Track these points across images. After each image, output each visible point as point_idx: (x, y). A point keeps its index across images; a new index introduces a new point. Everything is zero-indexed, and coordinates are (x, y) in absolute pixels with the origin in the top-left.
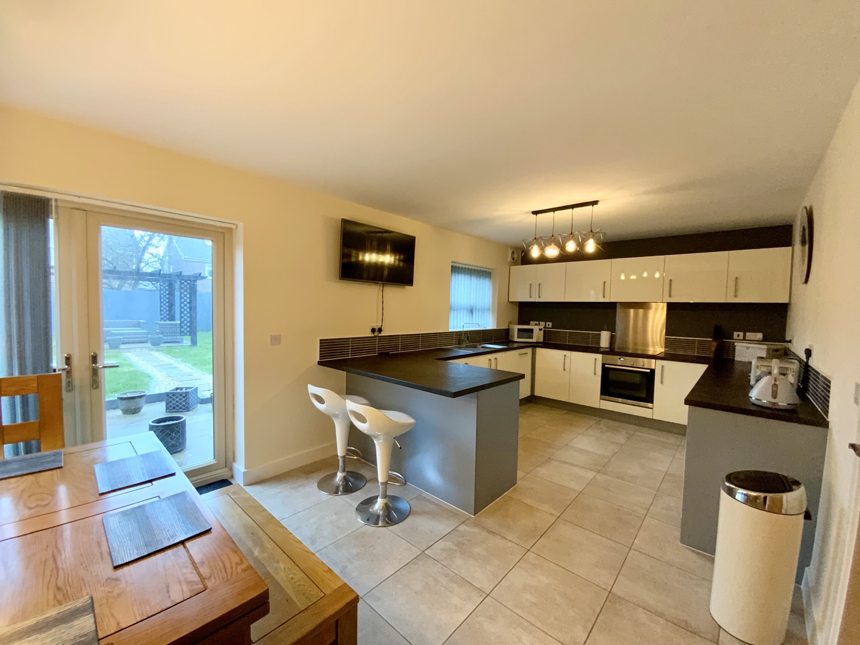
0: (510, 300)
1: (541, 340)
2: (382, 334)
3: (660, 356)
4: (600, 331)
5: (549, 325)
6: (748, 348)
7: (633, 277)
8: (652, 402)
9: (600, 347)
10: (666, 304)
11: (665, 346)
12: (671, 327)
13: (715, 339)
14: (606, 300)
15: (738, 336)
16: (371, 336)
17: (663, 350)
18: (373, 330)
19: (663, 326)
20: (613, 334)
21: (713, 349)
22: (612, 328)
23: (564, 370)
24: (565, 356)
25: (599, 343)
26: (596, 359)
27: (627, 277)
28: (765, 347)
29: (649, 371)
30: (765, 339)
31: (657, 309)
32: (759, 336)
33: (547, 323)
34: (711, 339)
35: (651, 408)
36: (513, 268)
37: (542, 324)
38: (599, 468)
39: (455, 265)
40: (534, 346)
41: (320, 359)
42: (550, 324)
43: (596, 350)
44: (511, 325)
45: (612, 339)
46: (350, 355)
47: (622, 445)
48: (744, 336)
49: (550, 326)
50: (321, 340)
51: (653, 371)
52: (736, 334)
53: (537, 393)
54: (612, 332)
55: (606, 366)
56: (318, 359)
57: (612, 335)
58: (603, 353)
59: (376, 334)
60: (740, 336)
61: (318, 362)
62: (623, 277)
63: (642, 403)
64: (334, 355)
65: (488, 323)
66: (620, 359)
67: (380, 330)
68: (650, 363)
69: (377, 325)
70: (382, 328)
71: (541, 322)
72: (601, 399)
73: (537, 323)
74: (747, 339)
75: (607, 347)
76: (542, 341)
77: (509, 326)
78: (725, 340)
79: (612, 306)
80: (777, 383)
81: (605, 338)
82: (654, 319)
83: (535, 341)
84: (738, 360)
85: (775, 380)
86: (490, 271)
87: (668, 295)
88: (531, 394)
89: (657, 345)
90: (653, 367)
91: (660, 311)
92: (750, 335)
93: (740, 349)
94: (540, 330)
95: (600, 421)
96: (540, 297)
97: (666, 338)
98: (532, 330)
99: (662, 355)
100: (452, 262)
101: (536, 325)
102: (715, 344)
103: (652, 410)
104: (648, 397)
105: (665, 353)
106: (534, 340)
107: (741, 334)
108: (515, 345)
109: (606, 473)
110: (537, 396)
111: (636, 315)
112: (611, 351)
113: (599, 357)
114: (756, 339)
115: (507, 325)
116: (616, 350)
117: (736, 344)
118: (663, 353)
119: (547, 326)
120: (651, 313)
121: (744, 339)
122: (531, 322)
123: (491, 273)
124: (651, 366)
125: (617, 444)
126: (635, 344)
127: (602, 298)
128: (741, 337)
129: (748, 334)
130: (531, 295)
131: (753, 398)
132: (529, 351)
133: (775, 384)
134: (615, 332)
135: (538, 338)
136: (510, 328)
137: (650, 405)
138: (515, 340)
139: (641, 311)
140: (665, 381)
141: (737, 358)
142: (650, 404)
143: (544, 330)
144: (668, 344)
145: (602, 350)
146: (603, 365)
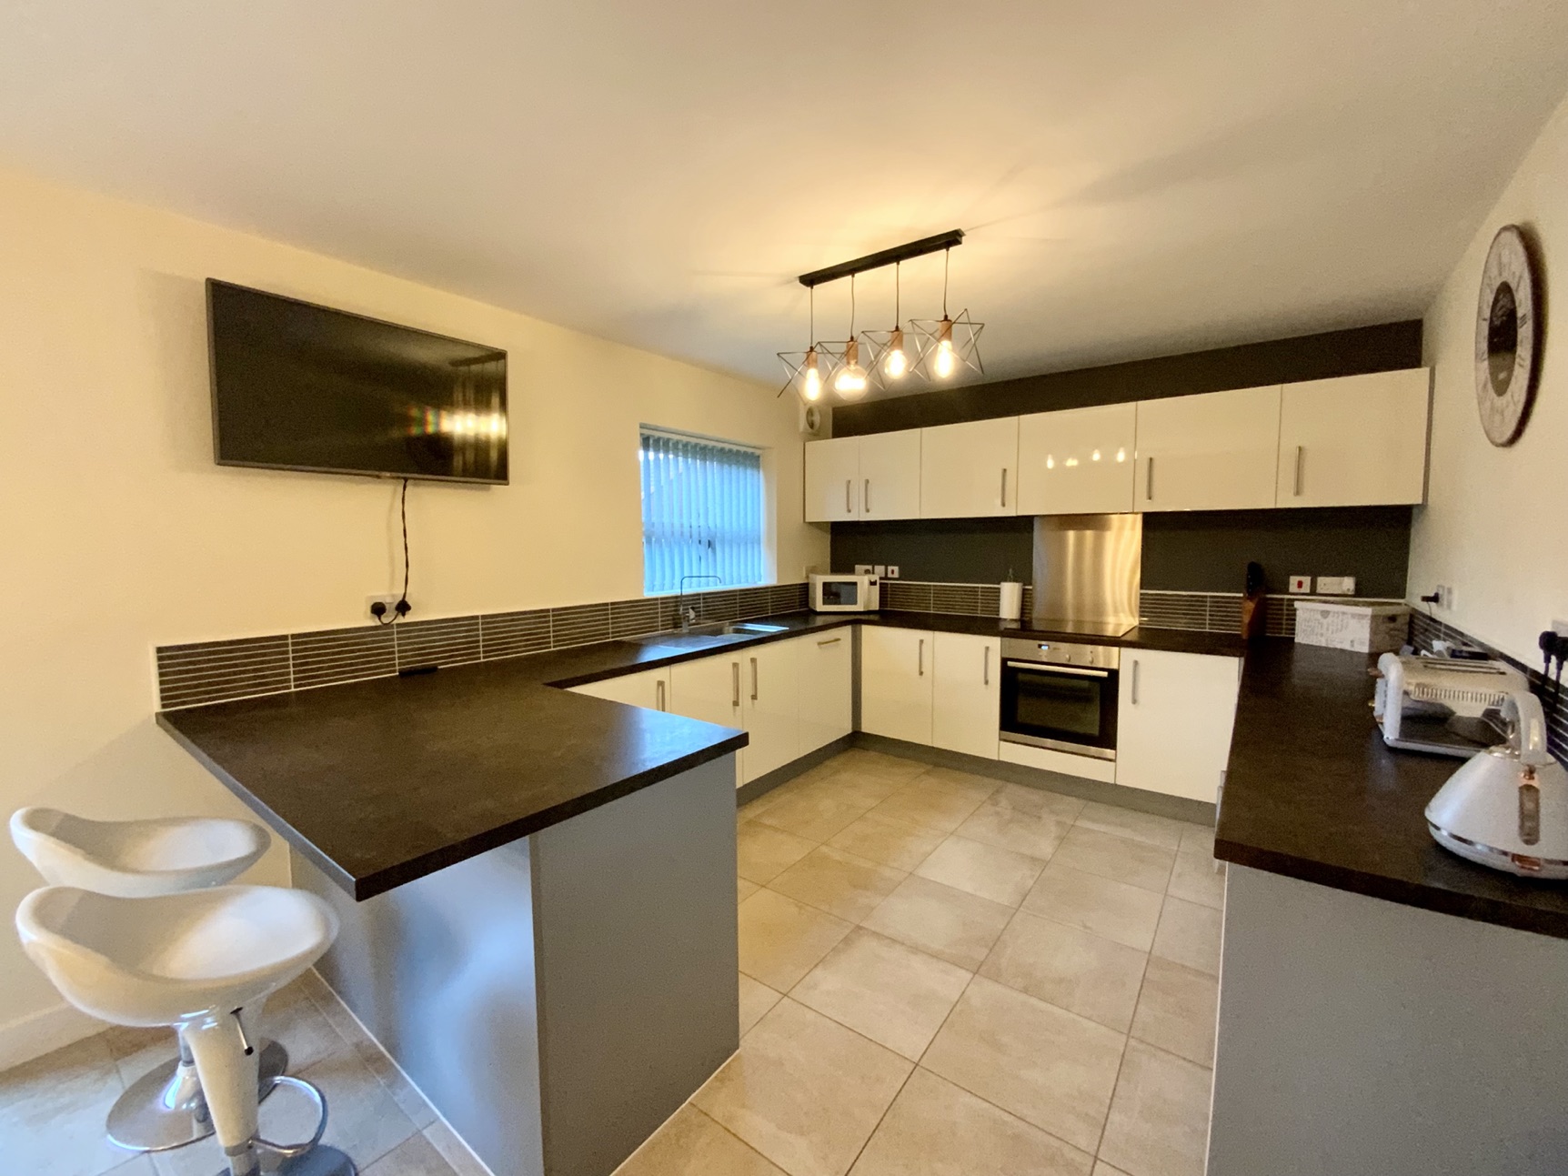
0: (807, 520)
1: (875, 606)
2: (410, 618)
3: (1128, 638)
4: (999, 583)
5: (893, 572)
6: (1325, 614)
7: (1071, 463)
8: (1113, 746)
9: (1000, 619)
10: (1139, 518)
11: (1141, 612)
12: (1154, 569)
13: (1250, 597)
14: (1010, 512)
15: (1300, 584)
16: (373, 624)
17: (1135, 622)
18: (378, 609)
19: (1136, 562)
20: (1027, 587)
21: (1246, 619)
22: (1023, 575)
23: (921, 673)
24: (922, 641)
25: (997, 611)
26: (987, 648)
27: (1060, 462)
28: (1368, 611)
29: (1105, 674)
30: (1359, 592)
31: (1121, 528)
32: (1348, 584)
33: (890, 568)
34: (1241, 595)
35: (1110, 760)
36: (811, 445)
37: (880, 569)
38: (980, 953)
39: (647, 432)
40: (856, 620)
41: (164, 706)
42: (896, 569)
43: (988, 625)
44: (811, 575)
45: (1026, 601)
46: (292, 684)
47: (1045, 864)
48: (1314, 584)
49: (896, 575)
50: (160, 650)
51: (1114, 674)
52: (1294, 580)
53: (866, 728)
54: (1025, 585)
55: (1010, 664)
56: (156, 706)
57: (1024, 590)
58: (1006, 634)
59: (385, 619)
60: (1304, 585)
61: (157, 714)
62: (1050, 464)
63: (1093, 750)
64: (229, 690)
65: (761, 571)
66: (1040, 646)
67: (403, 607)
68: (1108, 658)
69: (390, 596)
70: (407, 599)
71: (876, 567)
72: (1000, 739)
73: (870, 567)
74: (1319, 590)
75: (1014, 618)
76: (877, 609)
77: (807, 577)
78: (1269, 596)
79: (1022, 525)
80: (1535, 783)
81: (1009, 599)
82: (1116, 550)
83: (862, 610)
84: (1303, 642)
85: (1531, 772)
86: (757, 452)
87: (1145, 495)
88: (853, 728)
89: (1124, 612)
90: (1114, 666)
91: (1127, 533)
92: (1327, 584)
93: (1307, 615)
94: (873, 583)
95: (998, 791)
96: (868, 511)
97: (1141, 594)
98: (855, 584)
99: (1133, 637)
100: (642, 426)
101: (867, 572)
102: (1250, 605)
103: (1112, 763)
104: (1105, 737)
105: (1141, 629)
106: (859, 607)
107: (1307, 580)
108: (820, 621)
109: (996, 977)
110: (868, 734)
111: (1080, 543)
112: (1024, 628)
113: (995, 643)
114: (1340, 592)
115: (804, 575)
116: (1037, 626)
117: (1297, 604)
118: (1136, 631)
119: (890, 575)
120: (1110, 537)
121: (1313, 592)
122: (857, 567)
123: (759, 457)
124: (1109, 663)
125: (1033, 859)
126: (1079, 608)
127: (1001, 508)
128: (1306, 588)
129: (1321, 581)
130: (850, 508)
131: (1445, 833)
132: (845, 633)
133: (1529, 788)
134: (1031, 584)
135: (869, 601)
136: (810, 581)
137: (1109, 753)
138: (818, 609)
139: (1089, 534)
140: (1141, 696)
141: (1300, 638)
142: (1108, 751)
143: (881, 584)
144: (1146, 606)
145: (1003, 626)
146: (1004, 661)
